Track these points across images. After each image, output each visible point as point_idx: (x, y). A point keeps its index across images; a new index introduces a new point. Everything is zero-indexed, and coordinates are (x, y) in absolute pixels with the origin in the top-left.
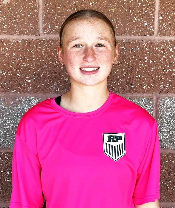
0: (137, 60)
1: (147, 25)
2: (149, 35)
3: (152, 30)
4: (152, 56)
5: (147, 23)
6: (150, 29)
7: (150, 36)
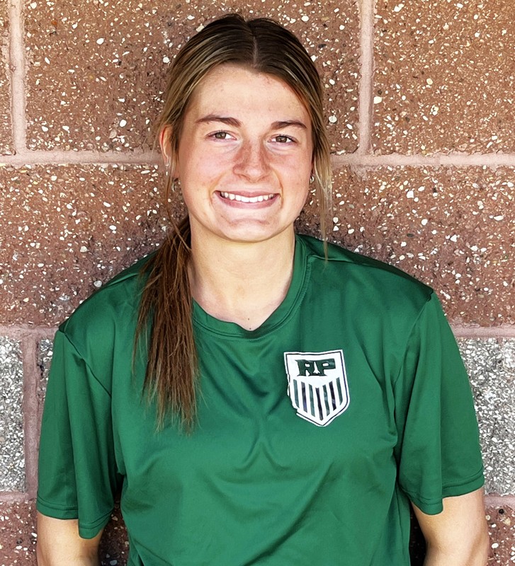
0: (307, 224)
1: (336, 123)
2: (343, 151)
3: (352, 138)
4: (354, 215)
5: (338, 115)
6: (345, 134)
7: (346, 153)
